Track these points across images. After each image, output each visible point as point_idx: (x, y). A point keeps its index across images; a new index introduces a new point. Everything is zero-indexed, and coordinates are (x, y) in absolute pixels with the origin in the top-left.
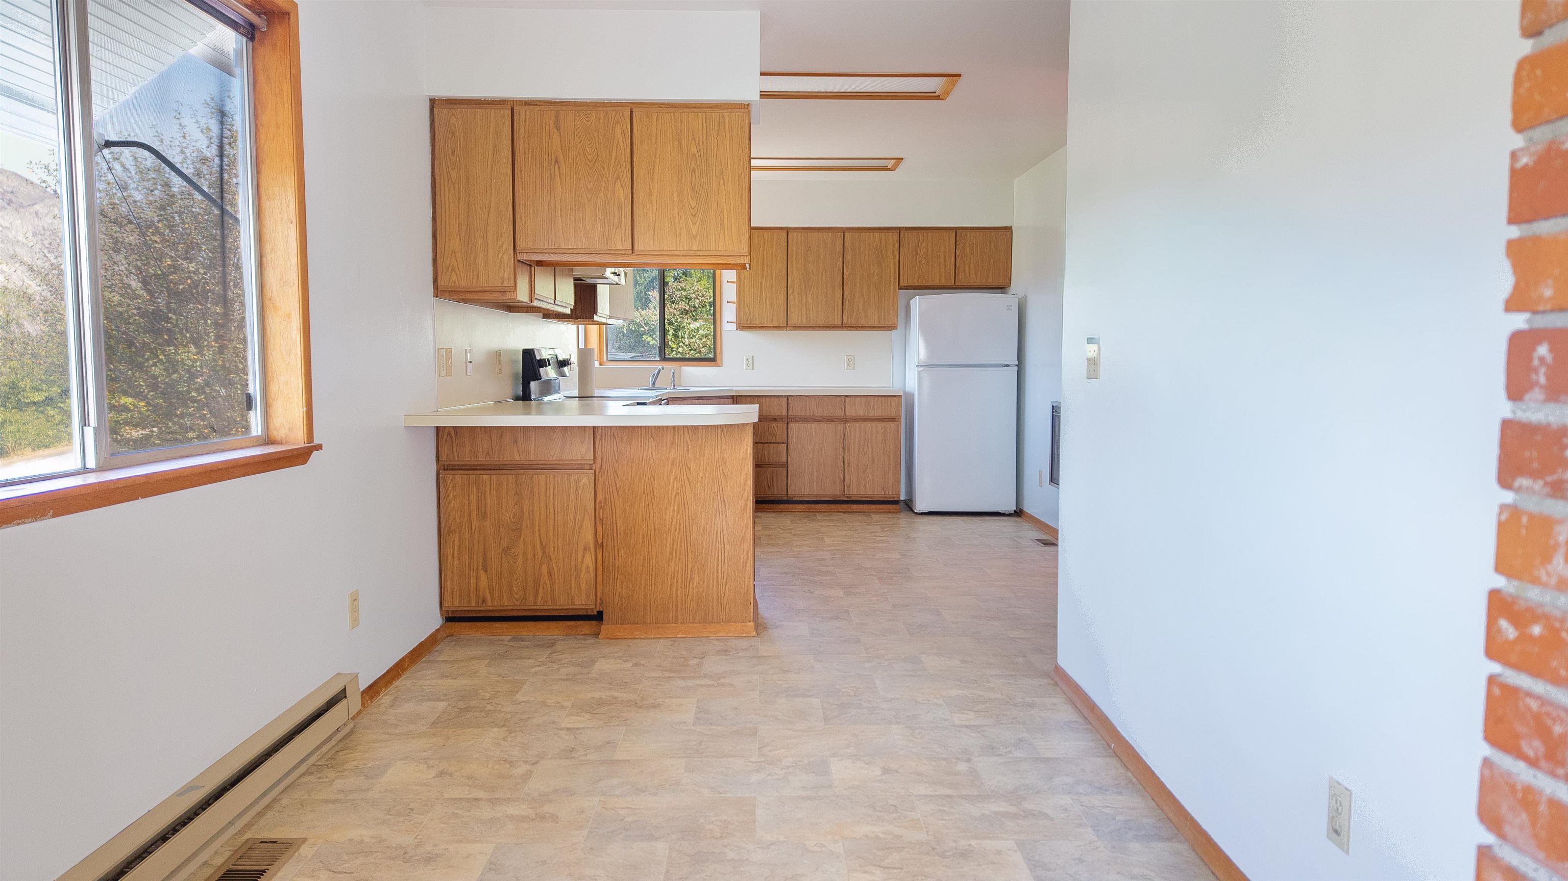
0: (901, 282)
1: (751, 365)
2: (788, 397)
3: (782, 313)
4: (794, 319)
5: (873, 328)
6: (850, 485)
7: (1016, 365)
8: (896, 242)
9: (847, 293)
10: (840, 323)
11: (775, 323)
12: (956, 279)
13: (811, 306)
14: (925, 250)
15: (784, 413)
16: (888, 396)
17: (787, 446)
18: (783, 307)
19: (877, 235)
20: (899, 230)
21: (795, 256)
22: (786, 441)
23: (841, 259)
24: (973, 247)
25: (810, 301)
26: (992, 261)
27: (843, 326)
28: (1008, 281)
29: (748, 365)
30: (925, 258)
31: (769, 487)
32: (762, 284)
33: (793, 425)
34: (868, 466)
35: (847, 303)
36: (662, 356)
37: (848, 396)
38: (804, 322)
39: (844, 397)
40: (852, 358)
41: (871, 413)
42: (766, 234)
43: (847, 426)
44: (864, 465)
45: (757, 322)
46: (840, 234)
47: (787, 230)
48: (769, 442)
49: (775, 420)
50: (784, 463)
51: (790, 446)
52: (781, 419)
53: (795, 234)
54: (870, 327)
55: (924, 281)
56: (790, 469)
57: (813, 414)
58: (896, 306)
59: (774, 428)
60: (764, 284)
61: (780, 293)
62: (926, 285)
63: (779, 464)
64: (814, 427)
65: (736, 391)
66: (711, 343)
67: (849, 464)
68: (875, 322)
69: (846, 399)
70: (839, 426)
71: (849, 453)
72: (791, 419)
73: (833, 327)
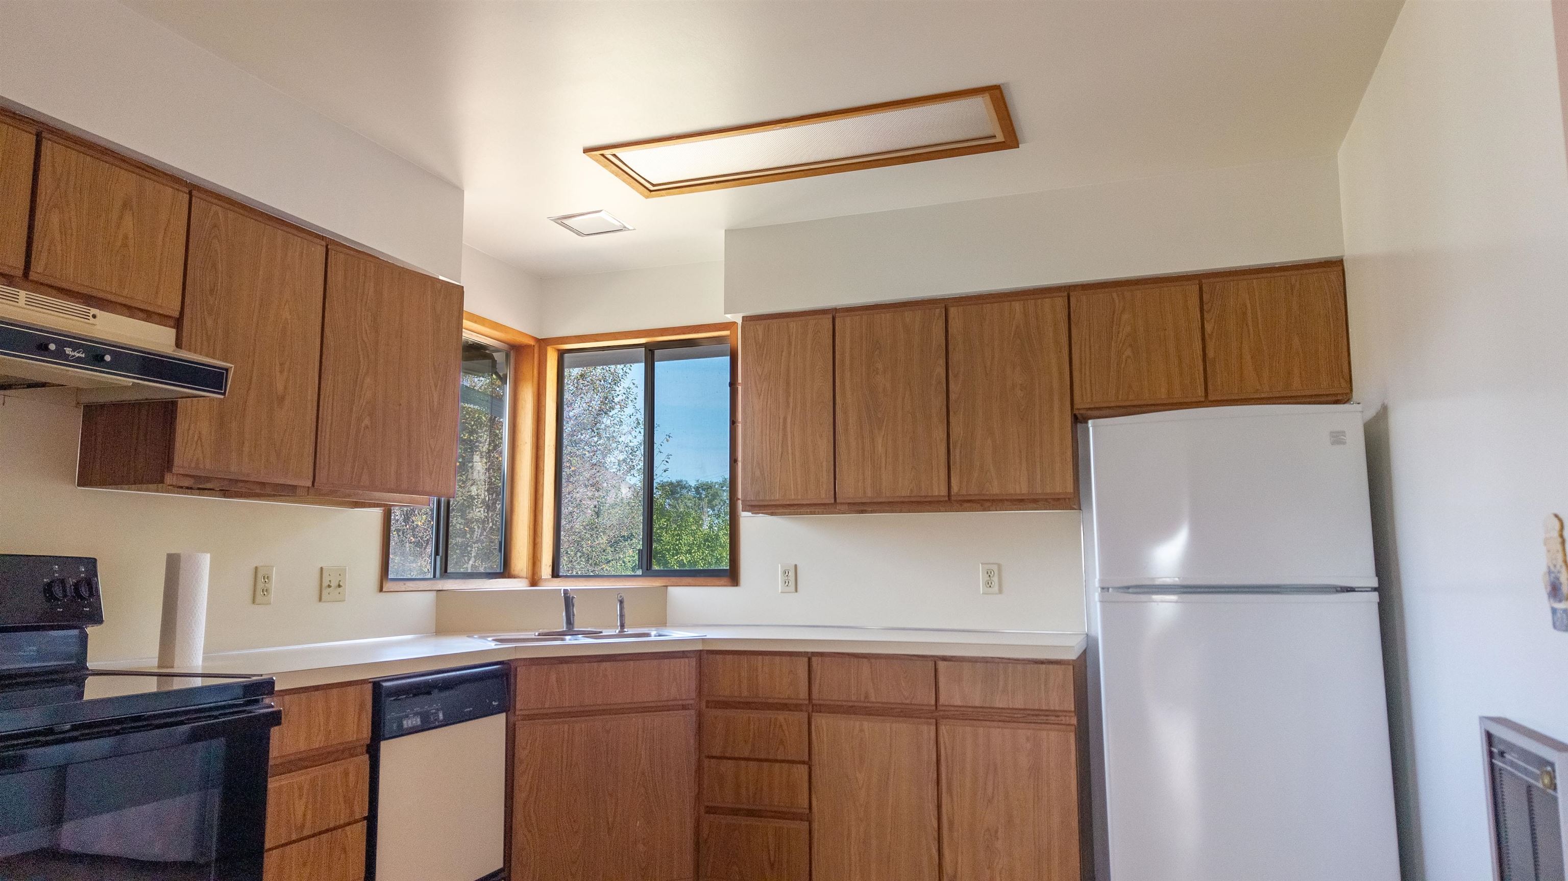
0: (1077, 398)
1: (792, 583)
2: (810, 657)
3: (825, 477)
4: (849, 488)
5: (1018, 502)
7: (1375, 589)
8: (1062, 316)
9: (957, 430)
10: (944, 492)
11: (811, 498)
13: (884, 461)
14: (1128, 329)
15: (803, 694)
16: (1042, 660)
17: (810, 768)
18: (826, 465)
19: (1017, 306)
20: (1068, 291)
21: (848, 362)
22: (806, 758)
23: (942, 362)
24: (1245, 314)
25: (880, 449)
26: (1296, 341)
27: (949, 501)
28: (1344, 384)
29: (786, 583)
30: (1131, 345)
31: (772, 865)
32: (785, 419)
33: (822, 721)
34: (996, 832)
35: (958, 451)
36: (645, 566)
37: (944, 659)
38: (869, 494)
39: (936, 660)
40: (995, 568)
41: (1000, 702)
42: (794, 325)
43: (943, 729)
44: (988, 830)
45: (777, 496)
46: (939, 311)
47: (833, 314)
48: (771, 757)
49: (784, 707)
50: (800, 811)
51: (816, 771)
52: (797, 707)
53: (848, 320)
54: (1012, 501)
55: (1131, 397)
56: (815, 826)
57: (866, 697)
58: (1069, 453)
59: (781, 726)
60: (789, 420)
61: (821, 436)
62: (1135, 403)
63: (794, 814)
64: (868, 727)
65: (704, 641)
66: (725, 539)
67: (951, 824)
68: (1021, 488)
69: (941, 665)
70: (925, 728)
71: (951, 796)
72: (819, 708)
73: (930, 502)
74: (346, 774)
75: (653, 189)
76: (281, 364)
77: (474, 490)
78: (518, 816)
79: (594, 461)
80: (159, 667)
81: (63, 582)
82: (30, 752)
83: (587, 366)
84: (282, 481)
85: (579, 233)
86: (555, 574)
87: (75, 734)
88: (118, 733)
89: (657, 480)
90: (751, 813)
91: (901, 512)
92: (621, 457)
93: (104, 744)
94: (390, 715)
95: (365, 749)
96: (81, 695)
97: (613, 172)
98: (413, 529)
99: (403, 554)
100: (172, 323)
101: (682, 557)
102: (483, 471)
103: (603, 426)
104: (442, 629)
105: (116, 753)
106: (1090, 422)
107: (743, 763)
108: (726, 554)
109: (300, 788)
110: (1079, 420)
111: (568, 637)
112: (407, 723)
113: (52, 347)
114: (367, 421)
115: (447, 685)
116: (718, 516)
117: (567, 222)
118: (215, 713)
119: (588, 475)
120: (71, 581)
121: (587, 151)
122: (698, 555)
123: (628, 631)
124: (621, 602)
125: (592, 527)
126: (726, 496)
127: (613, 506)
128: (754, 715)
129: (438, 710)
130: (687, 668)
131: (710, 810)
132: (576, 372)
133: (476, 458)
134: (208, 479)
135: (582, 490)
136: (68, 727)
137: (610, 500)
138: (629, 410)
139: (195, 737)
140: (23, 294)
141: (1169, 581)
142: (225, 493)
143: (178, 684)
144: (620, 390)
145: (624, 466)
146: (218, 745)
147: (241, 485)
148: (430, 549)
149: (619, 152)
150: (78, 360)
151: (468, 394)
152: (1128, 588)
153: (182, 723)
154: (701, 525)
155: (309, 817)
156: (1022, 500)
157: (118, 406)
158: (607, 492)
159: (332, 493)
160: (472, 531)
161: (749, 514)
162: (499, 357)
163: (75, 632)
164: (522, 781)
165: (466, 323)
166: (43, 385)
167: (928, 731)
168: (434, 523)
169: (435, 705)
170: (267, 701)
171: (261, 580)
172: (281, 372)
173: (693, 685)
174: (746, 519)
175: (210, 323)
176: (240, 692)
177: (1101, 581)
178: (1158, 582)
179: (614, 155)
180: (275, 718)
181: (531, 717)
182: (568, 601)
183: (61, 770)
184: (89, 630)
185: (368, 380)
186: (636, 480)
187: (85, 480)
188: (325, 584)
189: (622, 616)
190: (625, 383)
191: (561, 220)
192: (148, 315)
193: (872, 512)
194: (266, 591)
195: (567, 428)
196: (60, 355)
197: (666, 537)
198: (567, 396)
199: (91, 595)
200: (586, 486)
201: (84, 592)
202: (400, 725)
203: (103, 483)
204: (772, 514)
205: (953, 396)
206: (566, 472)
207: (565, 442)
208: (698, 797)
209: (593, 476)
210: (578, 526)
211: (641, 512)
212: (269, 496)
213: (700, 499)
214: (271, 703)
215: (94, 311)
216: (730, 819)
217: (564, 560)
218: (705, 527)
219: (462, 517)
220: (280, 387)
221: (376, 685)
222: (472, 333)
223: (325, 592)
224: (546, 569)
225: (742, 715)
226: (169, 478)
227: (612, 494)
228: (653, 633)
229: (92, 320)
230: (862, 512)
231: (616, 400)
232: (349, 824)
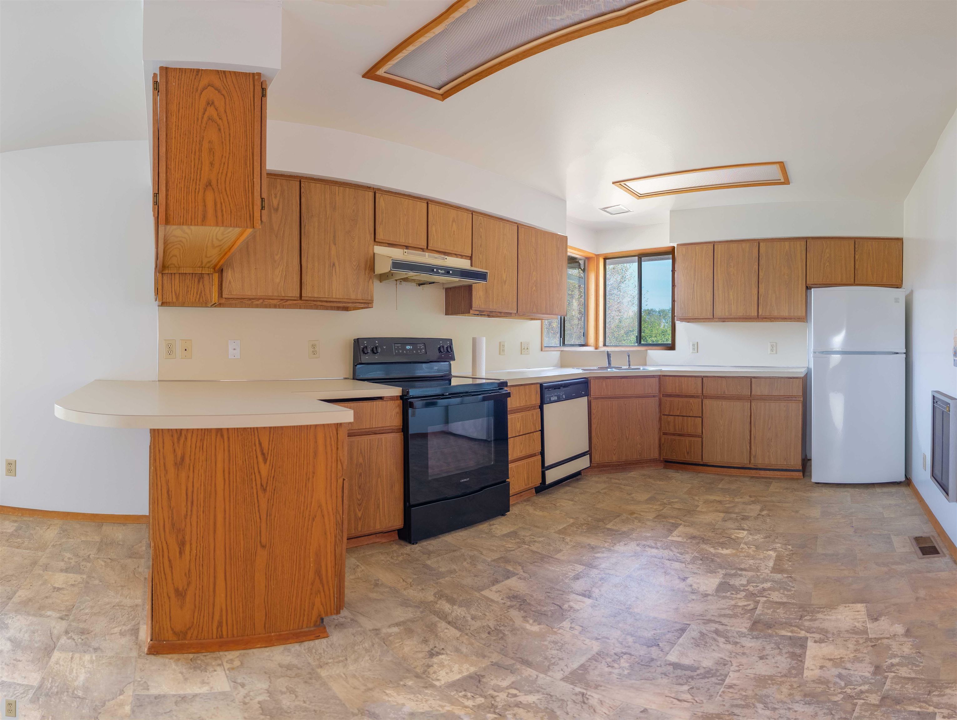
0: (808, 279)
1: (696, 349)
2: (702, 378)
3: (710, 308)
4: (719, 312)
5: (784, 319)
6: (756, 455)
7: (905, 353)
8: (804, 249)
9: (762, 291)
10: (756, 314)
11: (705, 316)
12: (856, 278)
13: (733, 301)
14: (828, 255)
15: (700, 392)
16: (791, 378)
17: (702, 419)
18: (710, 303)
19: (787, 244)
20: (806, 239)
21: (719, 263)
22: (701, 415)
23: (757, 264)
24: (870, 253)
25: (731, 297)
26: (887, 264)
27: (758, 318)
28: (901, 281)
29: (694, 349)
30: (828, 261)
31: (688, 453)
32: (694, 285)
33: (706, 402)
34: (771, 439)
35: (762, 298)
36: (638, 342)
37: (754, 377)
38: (727, 314)
39: (751, 378)
40: (775, 344)
41: (775, 393)
42: (697, 247)
43: (753, 404)
44: (768, 439)
45: (690, 315)
46: (756, 244)
47: (714, 244)
48: (687, 415)
49: (692, 397)
50: (698, 434)
51: (704, 420)
52: (697, 397)
53: (720, 246)
54: (782, 318)
55: (828, 280)
56: (704, 439)
57: (724, 393)
58: (804, 301)
59: (691, 404)
60: (695, 285)
61: (708, 291)
62: (830, 283)
63: (696, 435)
64: (725, 404)
65: (661, 371)
66: (670, 332)
67: (755, 437)
68: (785, 314)
69: (753, 380)
70: (746, 403)
71: (755, 428)
72: (706, 397)
73: (751, 318)
74: (533, 415)
75: (640, 196)
76: (505, 270)
77: (574, 313)
78: (593, 434)
79: (619, 301)
80: (472, 375)
81: (443, 347)
82: (438, 401)
83: (615, 264)
84: (507, 311)
85: (611, 214)
86: (605, 345)
87: (450, 396)
88: (461, 397)
89: (643, 308)
90: (680, 435)
91: (739, 322)
92: (629, 299)
93: (458, 400)
94: (546, 396)
95: (538, 407)
96: (450, 384)
97: (624, 190)
98: (552, 328)
99: (549, 337)
100: (469, 258)
101: (653, 339)
102: (576, 306)
103: (622, 288)
104: (563, 365)
105: (462, 403)
106: (812, 289)
107: (677, 417)
108: (670, 337)
109: (518, 419)
110: (808, 288)
111: (609, 369)
112: (552, 399)
113: (435, 270)
114: (534, 288)
115: (565, 386)
116: (667, 323)
117: (607, 210)
118: (490, 392)
119: (616, 307)
120: (445, 346)
121: (614, 183)
122: (659, 338)
123: (633, 367)
124: (629, 356)
125: (618, 327)
126: (670, 315)
127: (626, 319)
128: (681, 400)
129: (563, 394)
130: (655, 381)
131: (665, 434)
132: (611, 266)
133: (574, 301)
134: (483, 311)
135: (614, 312)
136: (448, 394)
137: (625, 316)
138: (632, 281)
139: (484, 399)
140: (427, 254)
141: (838, 350)
142: (489, 316)
143: (479, 381)
144: (628, 273)
145: (630, 303)
146: (492, 402)
147: (493, 313)
148: (558, 335)
149: (627, 183)
150: (442, 274)
151: (570, 277)
152: (823, 352)
153: (480, 395)
154: (661, 326)
155: (522, 428)
156: (786, 318)
157: (455, 288)
158: (624, 313)
159: (523, 315)
160: (573, 328)
161: (679, 322)
162: (581, 262)
163: (448, 363)
164: (594, 421)
165: (569, 250)
166: (433, 283)
167: (747, 405)
168: (559, 325)
169: (562, 392)
170: (506, 389)
171: (502, 346)
172: (505, 272)
173: (657, 388)
174: (678, 324)
175: (481, 256)
176: (497, 385)
177: (814, 349)
178: (834, 350)
179: (625, 184)
180: (508, 395)
181: (596, 398)
182: (609, 355)
183: (447, 408)
184: (452, 362)
185: (534, 273)
186: (635, 308)
187: (447, 314)
188: (523, 348)
189: (629, 361)
190: (630, 271)
191: (604, 209)
192: (462, 256)
193: (727, 322)
194: (503, 350)
195: (608, 289)
196: (437, 273)
197: (647, 331)
198: (607, 276)
199: (451, 351)
200: (616, 311)
201: (449, 350)
202: (550, 399)
203: (452, 314)
204: (688, 322)
205: (760, 277)
206: (608, 306)
207: (607, 294)
208: (660, 429)
209: (618, 307)
210: (613, 326)
211: (637, 321)
212: (503, 316)
213: (660, 316)
214: (506, 390)
215: (446, 257)
216: (674, 437)
217: (607, 340)
218: (662, 327)
219: (569, 323)
220: (505, 279)
221: (541, 385)
222: (571, 253)
223: (523, 351)
224: (601, 343)
225: (676, 400)
226: (471, 312)
227: (626, 314)
228: (641, 368)
229: (446, 260)
230: (724, 322)
231: (627, 277)
232: (535, 432)
